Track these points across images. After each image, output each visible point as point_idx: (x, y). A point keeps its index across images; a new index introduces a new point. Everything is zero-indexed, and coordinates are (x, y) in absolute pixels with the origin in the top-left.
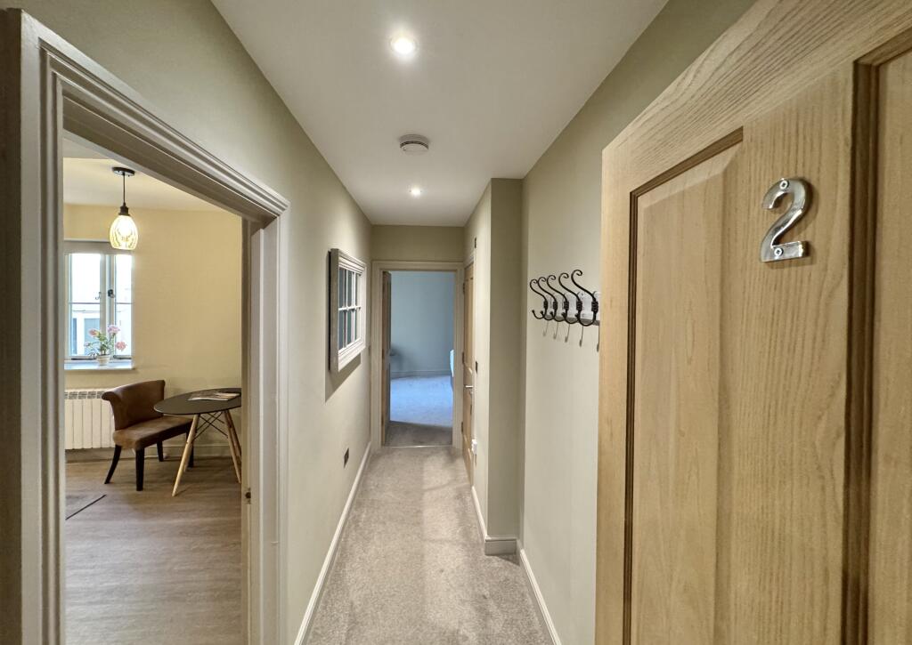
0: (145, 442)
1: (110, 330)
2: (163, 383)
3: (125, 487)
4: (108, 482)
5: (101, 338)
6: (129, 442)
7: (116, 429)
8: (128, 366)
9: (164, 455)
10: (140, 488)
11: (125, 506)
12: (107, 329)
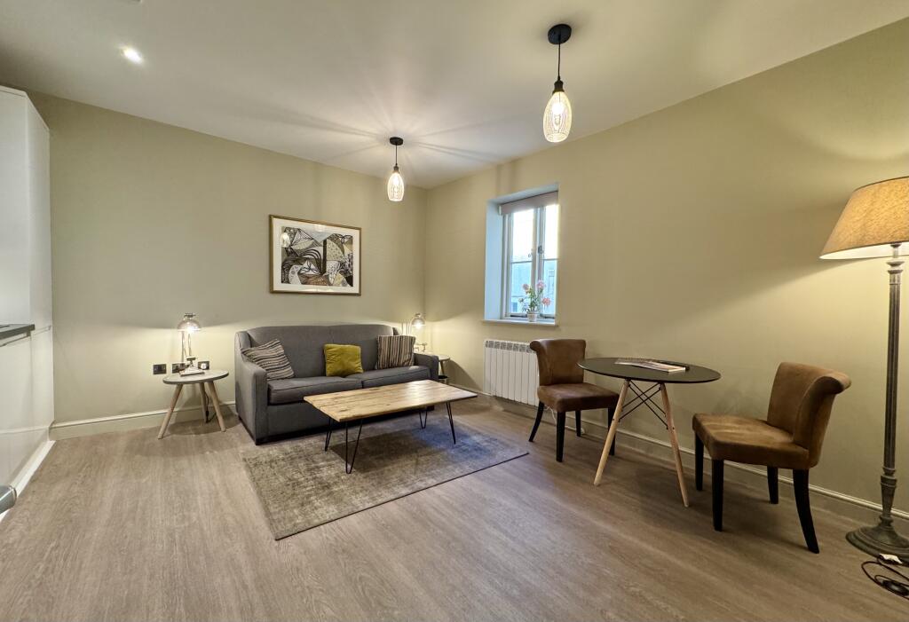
0: (567, 405)
1: (539, 285)
2: (583, 343)
3: (544, 452)
4: (531, 440)
5: (532, 292)
6: (551, 401)
7: (541, 385)
8: (552, 322)
9: (582, 430)
10: (560, 459)
11: (545, 474)
12: (536, 284)
